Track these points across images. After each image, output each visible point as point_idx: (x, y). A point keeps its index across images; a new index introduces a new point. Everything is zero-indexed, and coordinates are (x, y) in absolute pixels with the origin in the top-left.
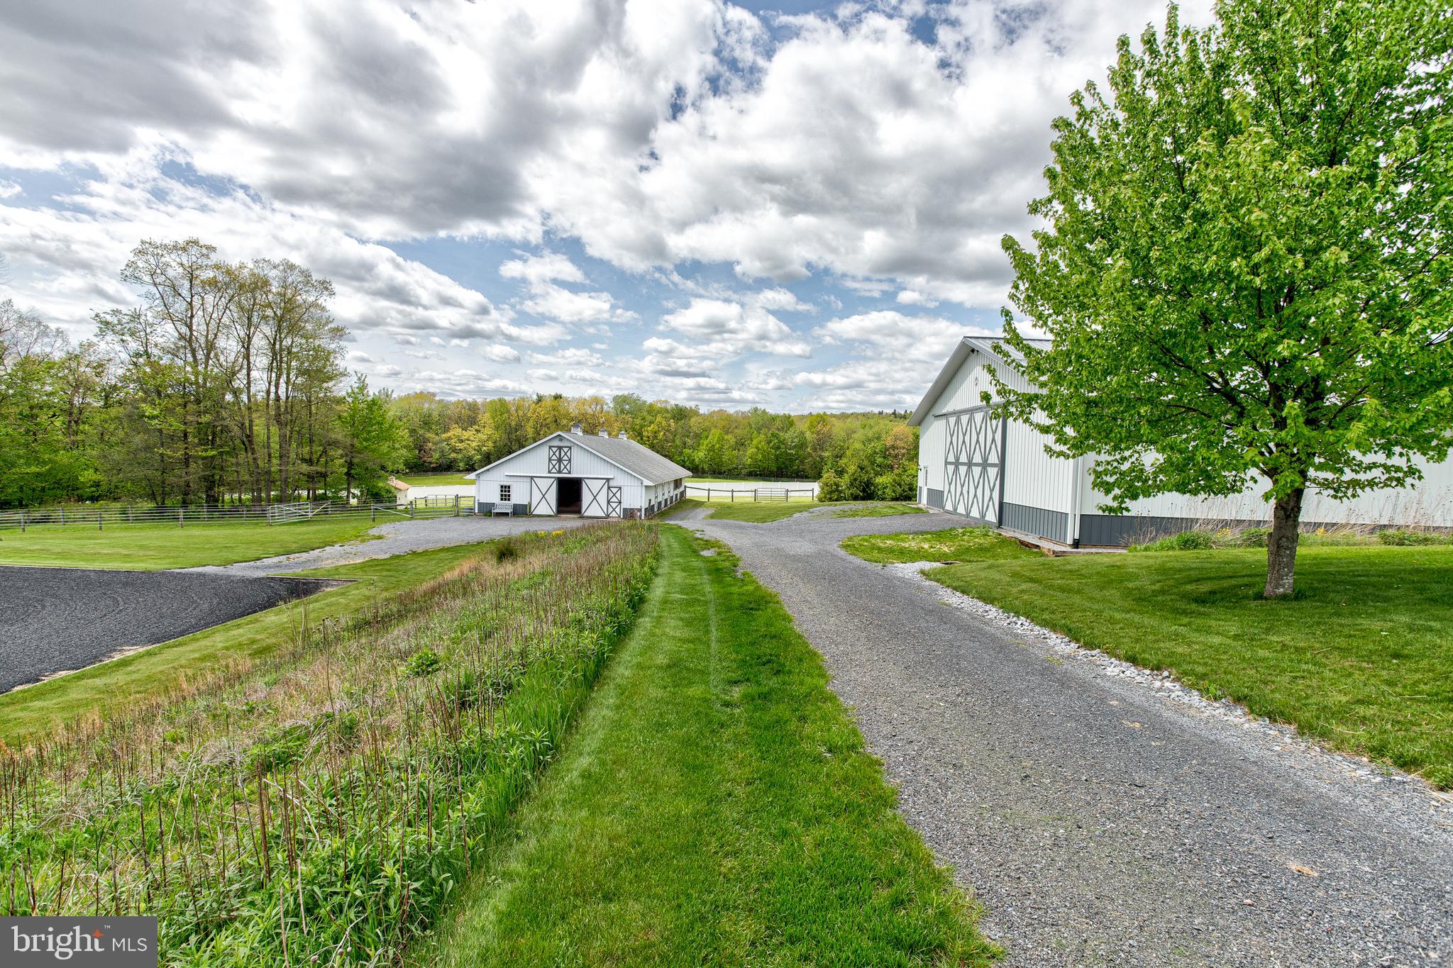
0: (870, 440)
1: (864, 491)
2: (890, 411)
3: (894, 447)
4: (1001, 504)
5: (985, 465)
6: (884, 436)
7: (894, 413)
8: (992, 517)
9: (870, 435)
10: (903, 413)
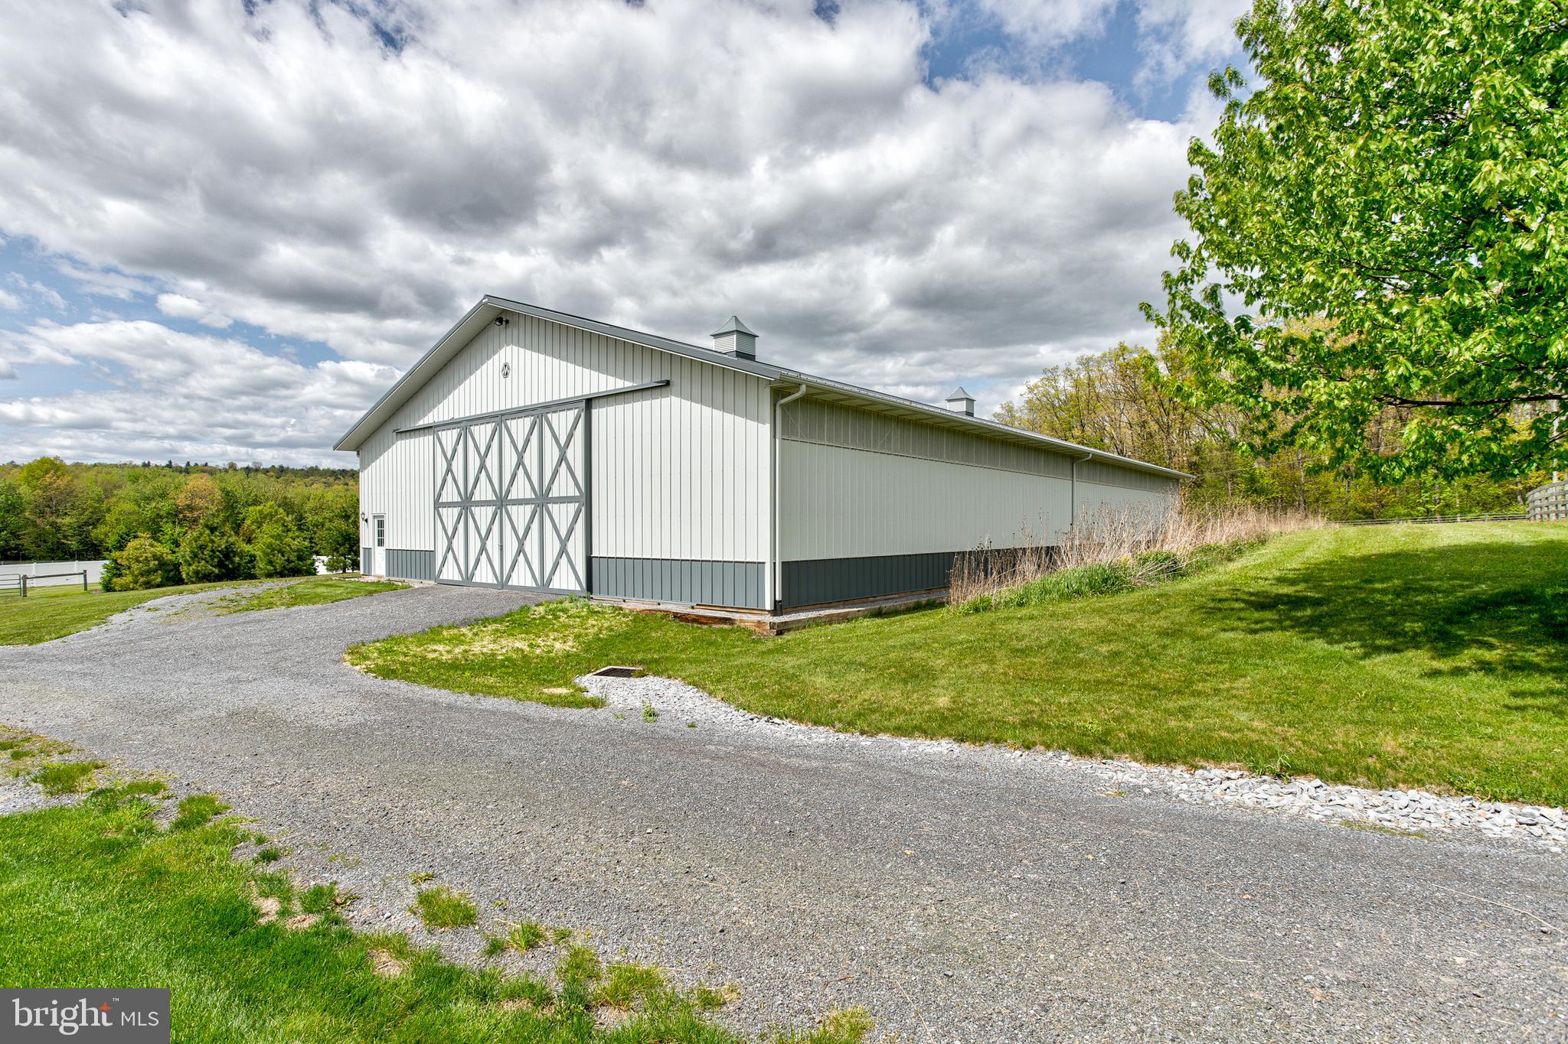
0: (148, 499)
1: (220, 565)
2: (164, 463)
3: (190, 508)
4: (589, 560)
5: (542, 501)
6: (172, 494)
7: (169, 466)
8: (567, 580)
9: (148, 490)
10: (183, 465)
